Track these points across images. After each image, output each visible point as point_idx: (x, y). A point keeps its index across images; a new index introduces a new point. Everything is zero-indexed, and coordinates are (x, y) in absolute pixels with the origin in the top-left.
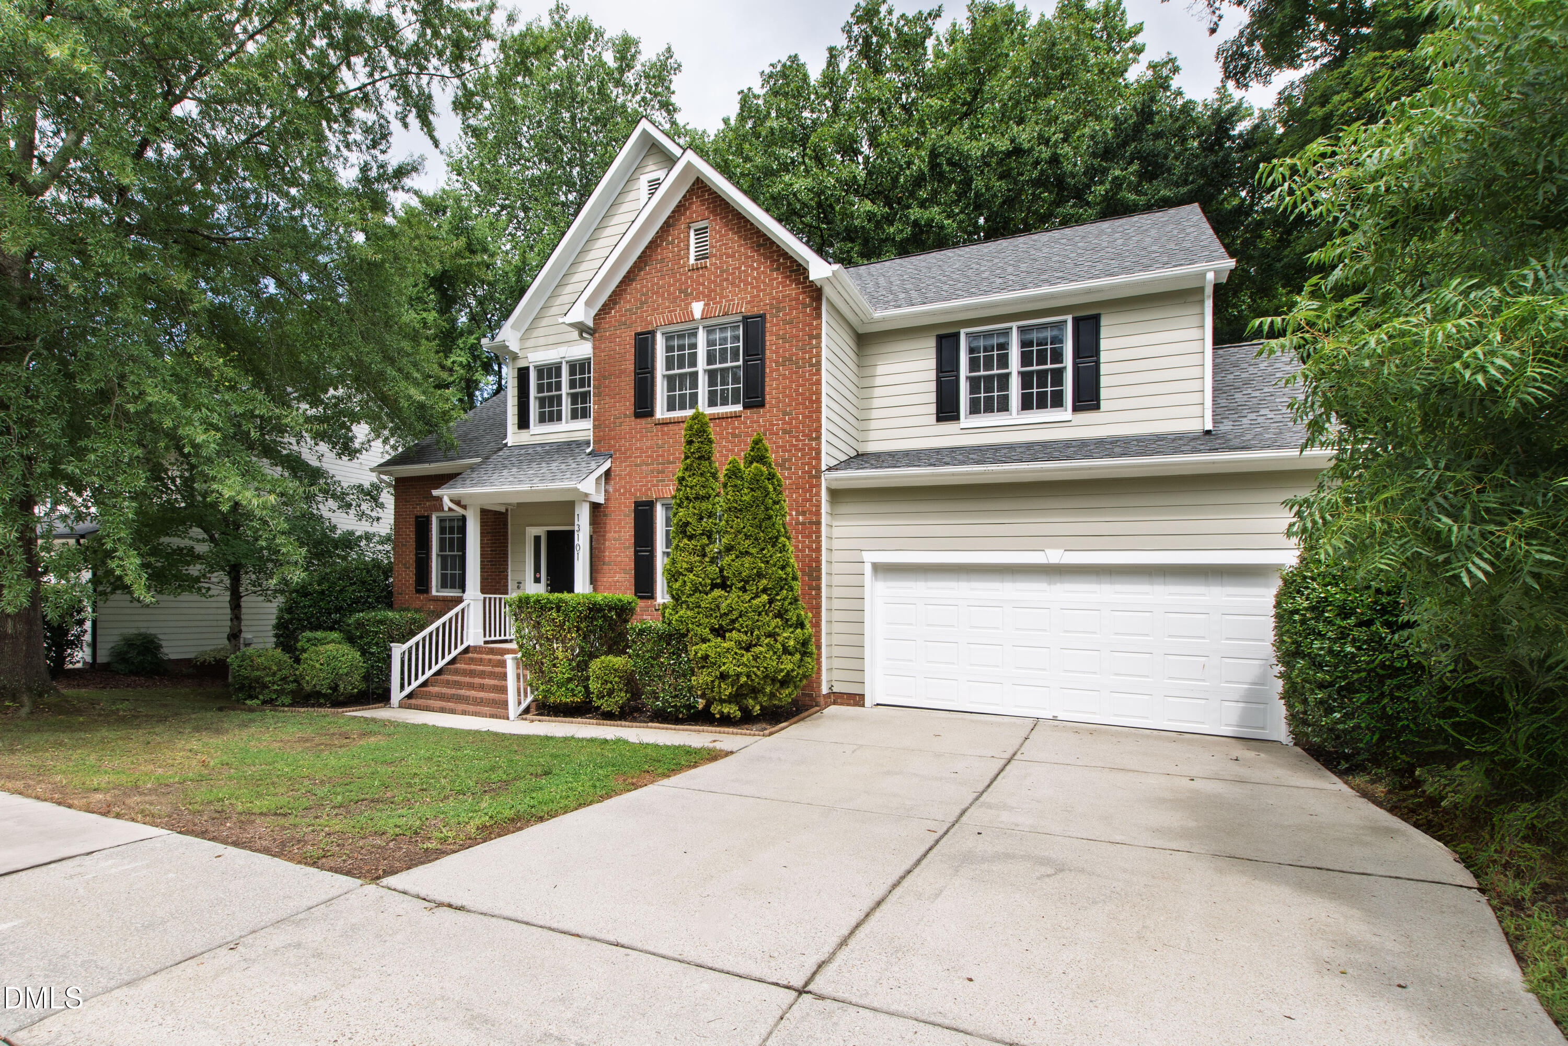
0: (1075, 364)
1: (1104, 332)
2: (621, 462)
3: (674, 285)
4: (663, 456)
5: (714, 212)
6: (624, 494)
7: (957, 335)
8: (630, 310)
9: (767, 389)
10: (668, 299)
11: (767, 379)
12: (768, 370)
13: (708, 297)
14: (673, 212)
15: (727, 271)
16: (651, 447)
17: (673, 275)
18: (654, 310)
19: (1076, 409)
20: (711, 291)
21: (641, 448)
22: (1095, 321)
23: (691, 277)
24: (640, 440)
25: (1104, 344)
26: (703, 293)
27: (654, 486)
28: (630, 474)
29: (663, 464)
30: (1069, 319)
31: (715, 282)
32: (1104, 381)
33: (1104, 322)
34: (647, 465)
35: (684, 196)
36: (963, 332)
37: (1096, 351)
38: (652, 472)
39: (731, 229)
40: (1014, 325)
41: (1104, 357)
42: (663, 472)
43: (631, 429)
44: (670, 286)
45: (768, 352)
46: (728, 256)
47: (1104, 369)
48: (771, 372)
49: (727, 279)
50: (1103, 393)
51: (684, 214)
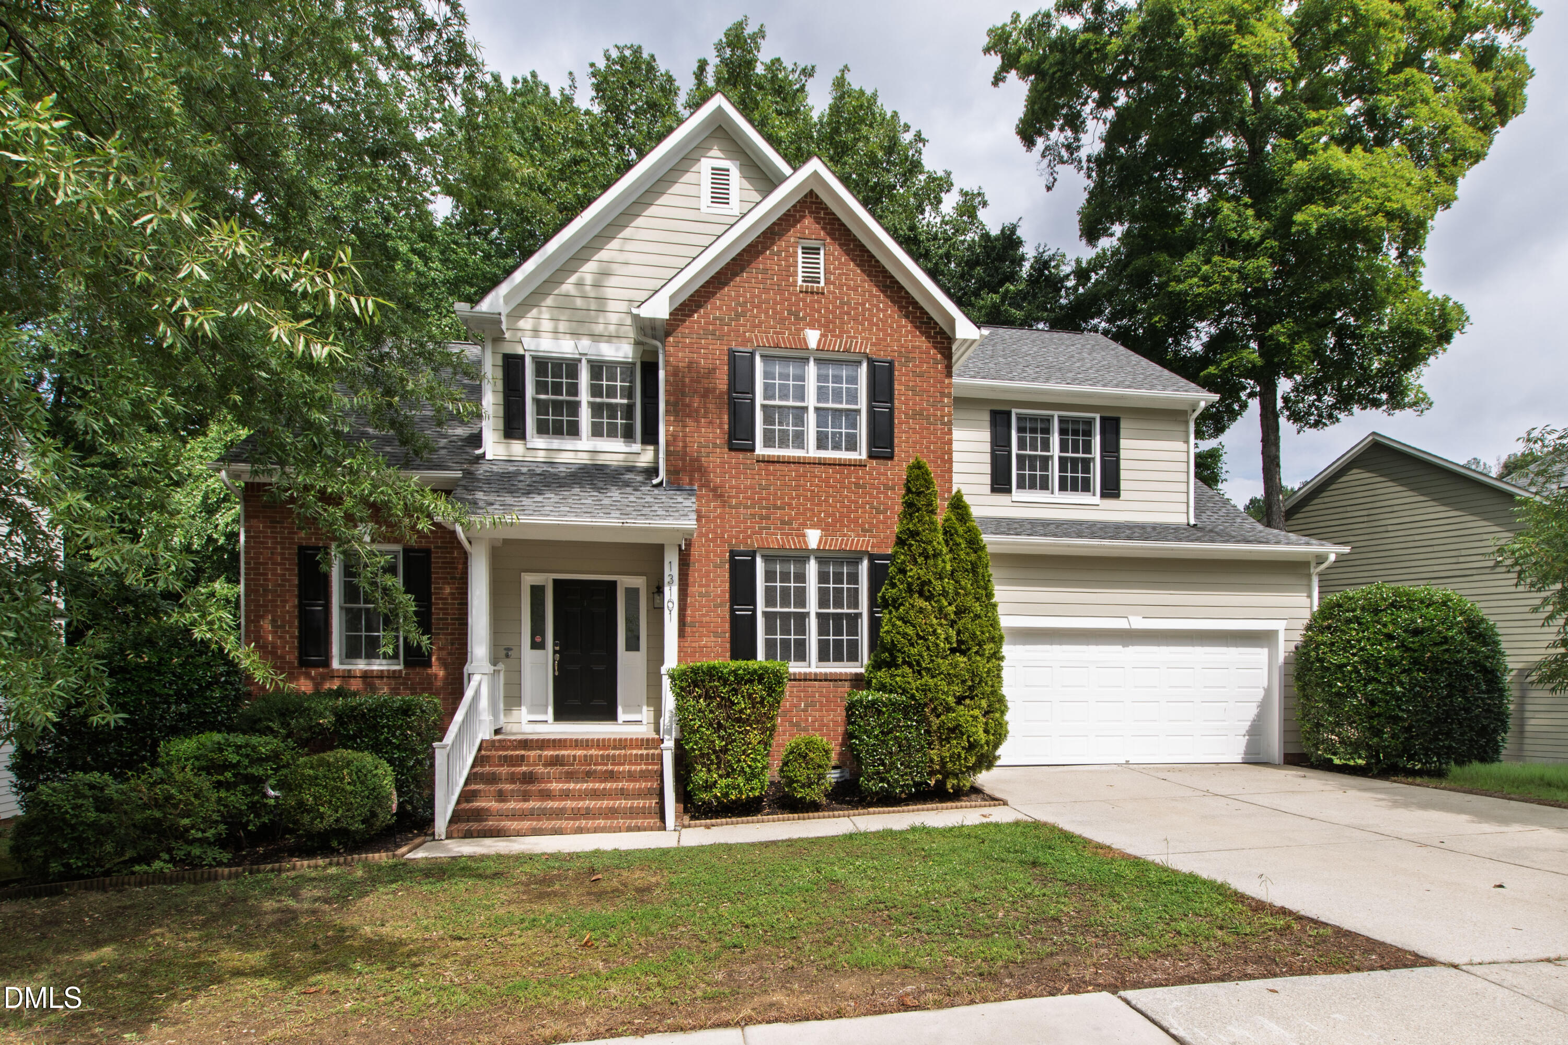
0: (1102, 457)
1: (1123, 433)
2: (708, 501)
3: (782, 303)
4: (767, 499)
5: (831, 234)
6: (714, 540)
7: (1009, 414)
8: (721, 320)
9: (896, 441)
10: (774, 319)
11: (896, 430)
12: (896, 421)
13: (826, 327)
14: (779, 219)
15: (848, 303)
16: (752, 487)
17: (781, 292)
18: (754, 326)
19: (1103, 496)
20: (829, 322)
21: (738, 487)
22: (1117, 421)
23: (804, 300)
24: (737, 477)
25: (1123, 443)
26: (819, 321)
27: (754, 533)
28: (721, 517)
29: (768, 508)
30: (1098, 417)
31: (833, 312)
32: (1123, 475)
33: (1123, 424)
34: (746, 507)
35: (794, 206)
36: (1014, 411)
37: (1117, 449)
38: (753, 515)
39: (853, 260)
40: (1056, 414)
41: (1123, 454)
42: (767, 518)
43: (723, 463)
44: (775, 303)
45: (896, 402)
46: (849, 288)
47: (1123, 464)
48: (901, 423)
49: (848, 314)
50: (1123, 485)
51: (794, 226)
